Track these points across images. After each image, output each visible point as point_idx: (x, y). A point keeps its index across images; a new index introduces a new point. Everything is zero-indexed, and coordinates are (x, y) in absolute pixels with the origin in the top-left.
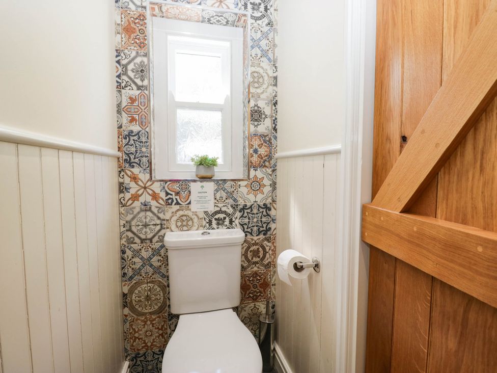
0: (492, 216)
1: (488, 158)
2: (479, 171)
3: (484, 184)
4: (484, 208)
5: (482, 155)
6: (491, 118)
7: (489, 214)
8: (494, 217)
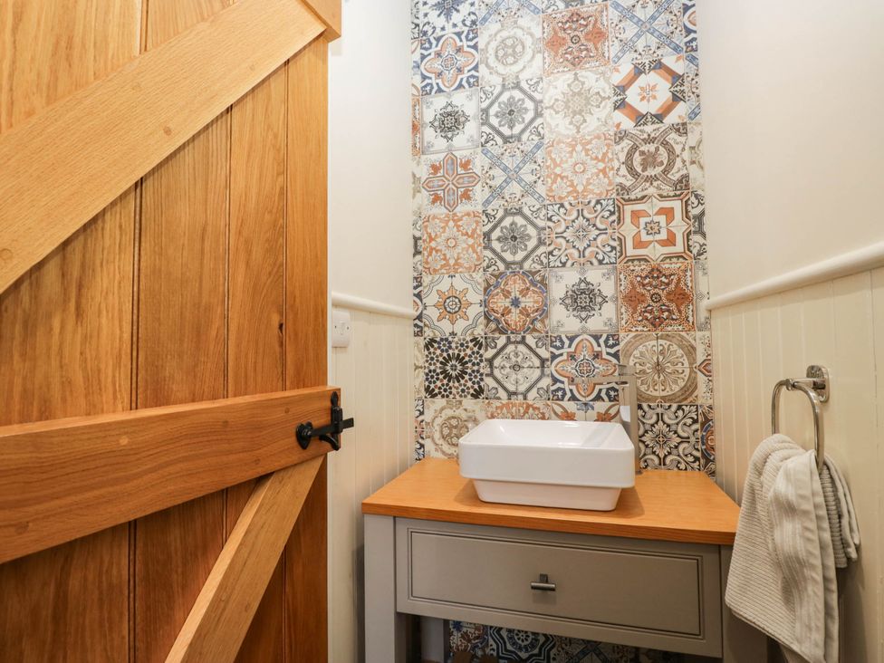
0: (100, 389)
1: (89, 295)
2: (74, 317)
3: (85, 338)
4: (86, 379)
5: (80, 290)
6: (94, 233)
7: (94, 388)
8: (103, 390)
